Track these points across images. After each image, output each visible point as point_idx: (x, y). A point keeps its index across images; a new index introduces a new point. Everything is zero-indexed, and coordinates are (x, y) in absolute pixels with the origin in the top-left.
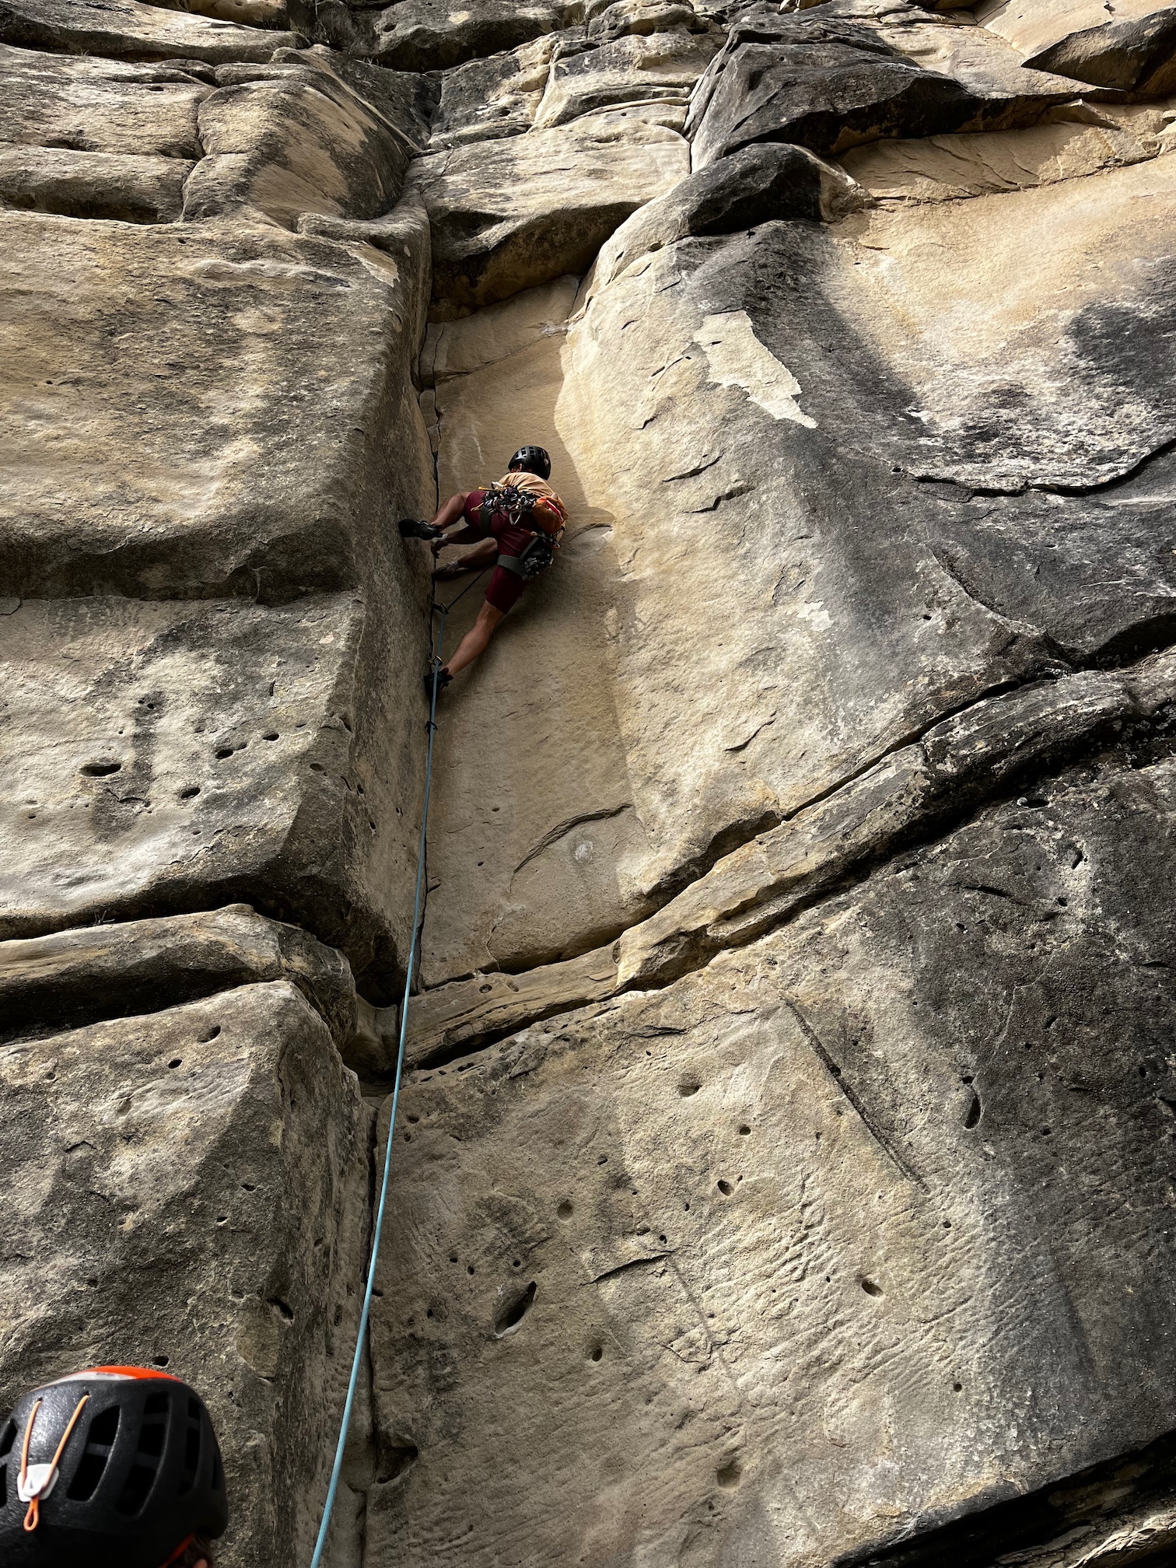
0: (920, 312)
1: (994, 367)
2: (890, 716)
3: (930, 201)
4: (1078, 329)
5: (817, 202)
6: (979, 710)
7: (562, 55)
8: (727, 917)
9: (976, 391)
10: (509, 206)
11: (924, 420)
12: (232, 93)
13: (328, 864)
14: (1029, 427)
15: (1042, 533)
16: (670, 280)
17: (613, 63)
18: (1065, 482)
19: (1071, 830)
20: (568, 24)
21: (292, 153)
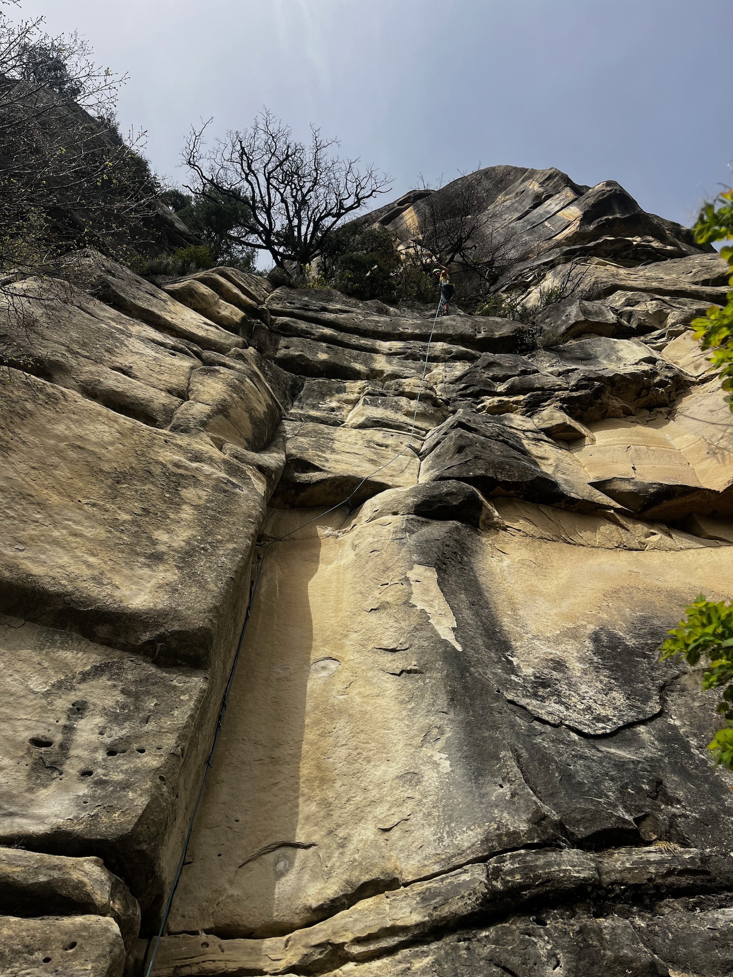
0: (519, 598)
1: (552, 644)
2: (473, 841)
3: (533, 536)
4: (596, 638)
5: (479, 518)
6: (520, 855)
7: (368, 394)
8: (358, 941)
9: (542, 656)
10: (326, 464)
11: (515, 663)
12: (210, 371)
13: (153, 844)
14: (566, 687)
15: (566, 755)
16: (400, 535)
17: (392, 407)
18: (580, 727)
19: (556, 946)
20: (374, 377)
21: (232, 412)
